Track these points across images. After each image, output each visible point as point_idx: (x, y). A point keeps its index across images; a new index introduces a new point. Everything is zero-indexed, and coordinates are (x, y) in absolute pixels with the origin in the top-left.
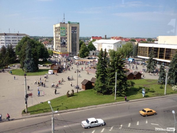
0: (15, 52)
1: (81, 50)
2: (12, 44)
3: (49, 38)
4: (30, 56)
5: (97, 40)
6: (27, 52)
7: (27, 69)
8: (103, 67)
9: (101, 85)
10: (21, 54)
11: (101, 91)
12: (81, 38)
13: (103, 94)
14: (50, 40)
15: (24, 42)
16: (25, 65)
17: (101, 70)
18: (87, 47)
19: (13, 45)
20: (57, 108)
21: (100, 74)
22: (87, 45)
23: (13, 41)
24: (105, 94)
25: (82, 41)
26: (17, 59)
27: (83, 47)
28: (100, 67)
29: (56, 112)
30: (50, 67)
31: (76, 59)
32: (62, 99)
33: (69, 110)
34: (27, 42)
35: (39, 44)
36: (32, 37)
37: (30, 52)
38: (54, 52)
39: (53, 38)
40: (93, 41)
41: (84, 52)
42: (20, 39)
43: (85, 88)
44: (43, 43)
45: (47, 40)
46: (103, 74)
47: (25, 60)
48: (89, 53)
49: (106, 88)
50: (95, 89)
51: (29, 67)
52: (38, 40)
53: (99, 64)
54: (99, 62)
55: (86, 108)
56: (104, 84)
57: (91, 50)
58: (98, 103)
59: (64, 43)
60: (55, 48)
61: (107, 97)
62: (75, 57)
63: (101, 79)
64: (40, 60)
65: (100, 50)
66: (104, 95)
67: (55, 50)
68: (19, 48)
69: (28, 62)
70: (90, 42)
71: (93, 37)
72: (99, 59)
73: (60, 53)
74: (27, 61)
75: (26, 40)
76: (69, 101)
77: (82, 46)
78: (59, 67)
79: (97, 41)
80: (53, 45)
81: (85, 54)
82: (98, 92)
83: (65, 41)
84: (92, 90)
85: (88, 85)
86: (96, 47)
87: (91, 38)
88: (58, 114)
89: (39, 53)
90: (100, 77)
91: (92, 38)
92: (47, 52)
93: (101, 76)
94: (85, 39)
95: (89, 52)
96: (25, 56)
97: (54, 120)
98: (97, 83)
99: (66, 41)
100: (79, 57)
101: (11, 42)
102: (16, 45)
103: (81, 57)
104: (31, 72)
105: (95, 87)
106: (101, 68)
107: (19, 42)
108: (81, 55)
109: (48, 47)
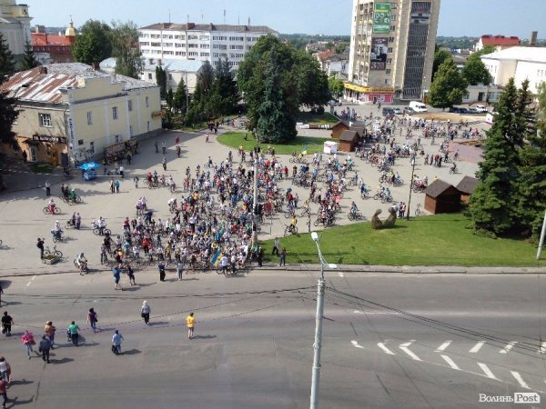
0: (235, 82)
1: (437, 81)
2: (229, 56)
3: (337, 39)
4: (274, 96)
5: (499, 48)
6: (268, 82)
7: (266, 132)
8: (509, 143)
9: (493, 202)
10: (253, 88)
11: (491, 222)
12: (441, 39)
13: (494, 235)
14: (338, 47)
15: (261, 52)
16: (259, 121)
17: (499, 153)
18: (460, 71)
19: (230, 60)
20: (338, 258)
21: (496, 166)
22: (458, 66)
23: (233, 47)
24: (504, 234)
25: (441, 49)
26: (242, 102)
27: (446, 71)
28: (498, 144)
29: (332, 266)
30: (331, 132)
31: (417, 110)
32: (358, 233)
33: (373, 267)
34: (269, 53)
35: (303, 59)
36: (286, 36)
37: (276, 81)
38: (346, 86)
39: (347, 39)
40: (486, 53)
41: (446, 89)
42: (253, 43)
43: (434, 206)
44: (317, 56)
45: (330, 46)
46: (505, 169)
47: (262, 108)
48: (466, 93)
49: (509, 216)
50: (469, 215)
51: (270, 127)
52: (305, 44)
53: (494, 132)
54: (495, 126)
55: (430, 269)
56: (504, 203)
57: (474, 84)
58: (475, 262)
59: (383, 58)
60: (350, 71)
61: (507, 247)
62: (413, 104)
63: (494, 184)
64: (305, 108)
65: (505, 83)
66: (499, 239)
67: (350, 78)
68: (247, 71)
69: (269, 112)
70: (473, 55)
71: (485, 37)
72: (495, 116)
73: (364, 90)
74: (268, 109)
75: (267, 48)
76: (376, 241)
77: (442, 67)
78: (357, 134)
79: (500, 53)
80: (348, 62)
81: (450, 96)
82: (480, 225)
83: (385, 51)
84: (460, 216)
85: (448, 201)
86: (493, 73)
87: (476, 41)
88: (341, 274)
89: (302, 86)
90: (491, 178)
91: (481, 40)
92: (326, 83)
93: (497, 174)
94: (454, 44)
95: (463, 88)
96: (261, 93)
97: (323, 288)
98: (478, 195)
99: (390, 50)
100: (428, 106)
101: (228, 51)
102: (239, 60)
103: (434, 107)
104: (274, 142)
105: (472, 208)
106: (499, 147)
107: (248, 51)
108: (436, 100)
109: (331, 68)
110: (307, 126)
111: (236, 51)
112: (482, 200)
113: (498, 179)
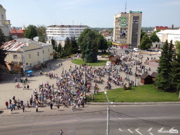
0: (77, 43)
1: (142, 41)
2: (75, 35)
3: (109, 29)
4: (90, 47)
5: (162, 30)
6: (88, 43)
7: (87, 59)
8: (167, 61)
9: (163, 80)
10: (83, 45)
11: (163, 87)
12: (143, 28)
13: (164, 91)
14: (110, 31)
15: (85, 34)
16: (85, 55)
17: (164, 64)
18: (149, 38)
20: (113, 100)
21: (163, 68)
22: (149, 36)
23: (76, 32)
24: (168, 91)
25: (144, 31)
26: (79, 49)
27: (145, 38)
28: (163, 61)
29: (112, 103)
30: (109, 58)
31: (136, 51)
32: (119, 92)
33: (125, 103)
34: (88, 34)
35: (99, 35)
36: (93, 28)
37: (90, 42)
38: (113, 43)
39: (112, 29)
40: (157, 32)
41: (145, 44)
42: (82, 31)
43: (144, 82)
44: (103, 34)
45: (107, 31)
46: (166, 69)
47: (86, 51)
48: (152, 45)
49: (169, 85)
50: (156, 85)
51: (89, 57)
52: (99, 31)
53: (162, 57)
54: (162, 55)
55: (144, 103)
56: (167, 80)
57: (154, 42)
59: (124, 34)
60: (113, 38)
61: (169, 95)
62: (135, 49)
63: (163, 74)
64: (100, 51)
65: (165, 41)
66: (166, 92)
67: (114, 41)
68: (81, 40)
69: (88, 52)
70: (153, 33)
71: (157, 27)
72: (162, 52)
73: (119, 45)
74: (88, 51)
75: (87, 32)
76: (125, 94)
77: (143, 37)
78: (117, 59)
79: (162, 32)
80: (113, 36)
81: (147, 46)
82: (159, 88)
83: (125, 32)
84: (152, 85)
85: (148, 80)
86: (160, 38)
87: (154, 28)
88: (114, 106)
89: (99, 44)
90: (162, 72)
91: (155, 28)
92: (106, 43)
93: (164, 71)
94: (147, 29)
95: (151, 43)
96: (86, 46)
97: (109, 110)
98: (158, 78)
99: (127, 32)
100: (140, 49)
101: (74, 34)
102: (78, 36)
103: (142, 49)
104: (90, 62)
105: (156, 82)
106: (164, 62)
107: (81, 33)
108: (142, 47)
109: (107, 38)
110: (101, 57)
111: (77, 33)
112: (159, 80)
113: (164, 73)
